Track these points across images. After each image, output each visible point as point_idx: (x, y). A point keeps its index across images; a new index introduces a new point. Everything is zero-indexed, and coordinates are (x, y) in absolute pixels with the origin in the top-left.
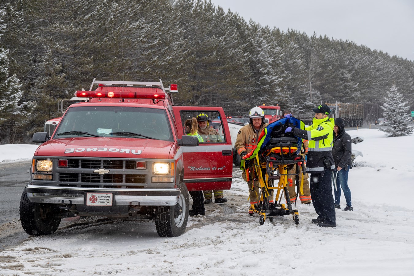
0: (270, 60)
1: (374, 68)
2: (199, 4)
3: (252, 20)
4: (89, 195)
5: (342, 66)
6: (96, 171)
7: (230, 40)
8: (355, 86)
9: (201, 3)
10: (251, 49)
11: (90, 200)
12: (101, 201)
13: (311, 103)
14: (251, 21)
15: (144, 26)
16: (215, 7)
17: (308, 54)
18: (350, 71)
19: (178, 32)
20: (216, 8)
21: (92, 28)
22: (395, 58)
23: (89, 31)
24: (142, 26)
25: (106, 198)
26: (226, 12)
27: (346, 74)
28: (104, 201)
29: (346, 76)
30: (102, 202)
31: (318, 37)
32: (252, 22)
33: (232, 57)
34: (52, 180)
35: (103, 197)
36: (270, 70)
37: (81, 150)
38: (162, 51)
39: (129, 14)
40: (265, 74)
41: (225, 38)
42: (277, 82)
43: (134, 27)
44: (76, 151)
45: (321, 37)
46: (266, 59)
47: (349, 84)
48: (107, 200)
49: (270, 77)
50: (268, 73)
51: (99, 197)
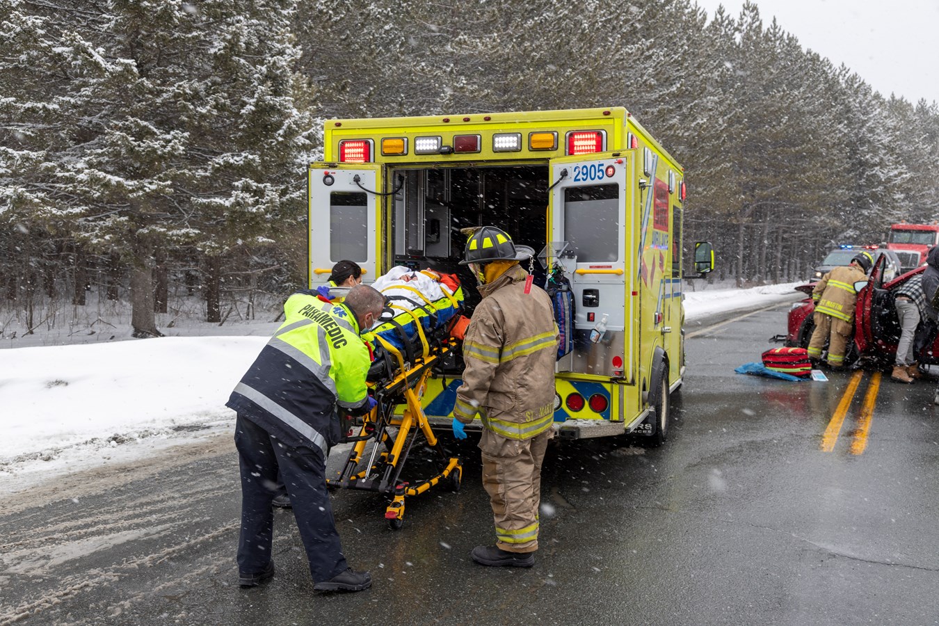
0: (885, 139)
2: (754, 26)
3: (845, 65)
7: (812, 97)
9: (757, 23)
14: (843, 68)
15: (651, 52)
16: (783, 33)
19: (716, 73)
21: (540, 47)
23: (535, 54)
24: (647, 53)
32: (845, 69)
36: (884, 158)
38: (685, 110)
39: (621, 26)
40: (876, 165)
41: (804, 92)
42: (898, 181)
43: (630, 52)
46: (878, 137)
49: (886, 171)
50: (881, 164)
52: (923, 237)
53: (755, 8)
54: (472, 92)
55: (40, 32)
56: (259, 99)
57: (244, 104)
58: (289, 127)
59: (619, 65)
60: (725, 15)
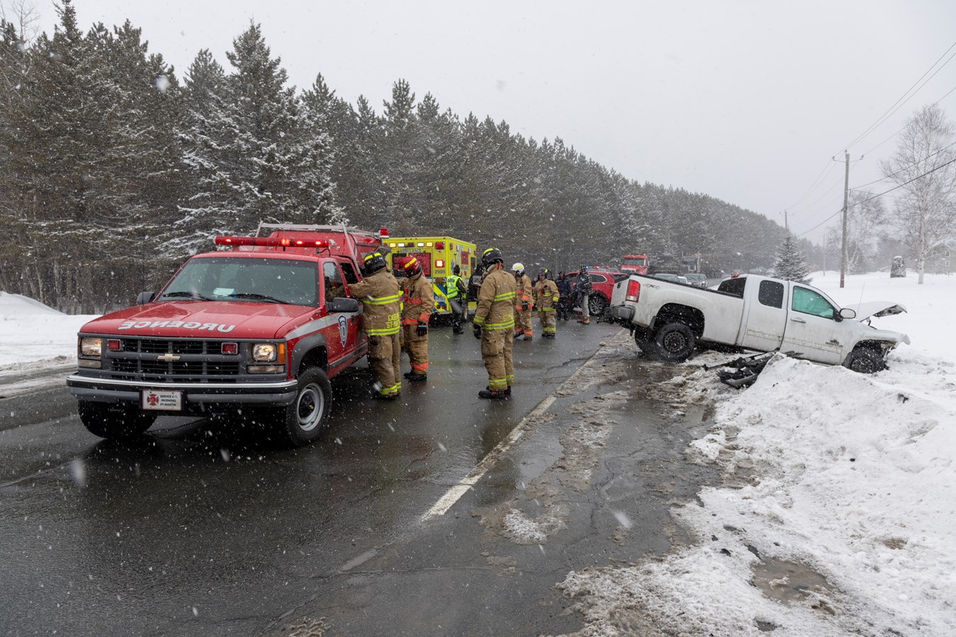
0: (633, 209)
1: (729, 221)
4: (146, 394)
5: (699, 218)
6: (160, 357)
9: (563, 149)
10: (613, 198)
11: (148, 401)
12: (164, 403)
13: (669, 254)
14: (612, 171)
17: (666, 206)
18: (707, 223)
20: (579, 155)
22: (746, 211)
25: (172, 398)
26: (587, 159)
28: (169, 403)
29: (703, 228)
30: (166, 404)
31: (674, 189)
33: (593, 206)
34: (101, 368)
35: (168, 396)
36: (632, 220)
37: (145, 324)
40: (627, 224)
41: (587, 186)
42: (639, 232)
44: (135, 327)
46: (629, 209)
48: (174, 401)
49: (632, 226)
50: (630, 223)
51: (161, 396)
52: (638, 262)
53: (561, 142)
54: (412, 192)
55: (228, 180)
56: (321, 207)
57: (314, 210)
58: (334, 219)
59: (486, 175)
60: (548, 143)
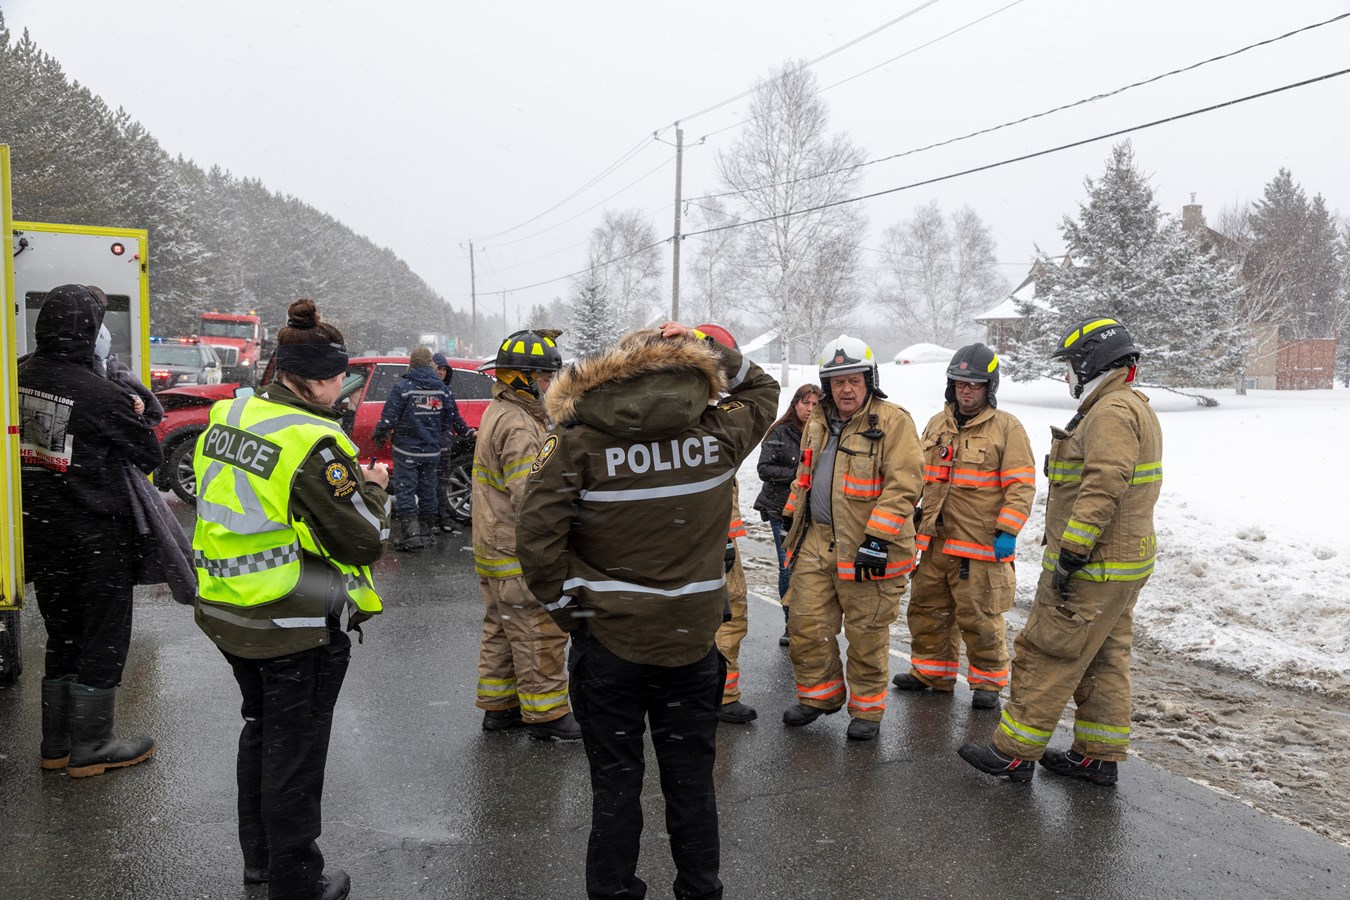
8: (321, 286)
27: (303, 261)
29: (302, 264)
32: (124, 115)
45: (245, 178)
47: (310, 280)
52: (241, 329)
